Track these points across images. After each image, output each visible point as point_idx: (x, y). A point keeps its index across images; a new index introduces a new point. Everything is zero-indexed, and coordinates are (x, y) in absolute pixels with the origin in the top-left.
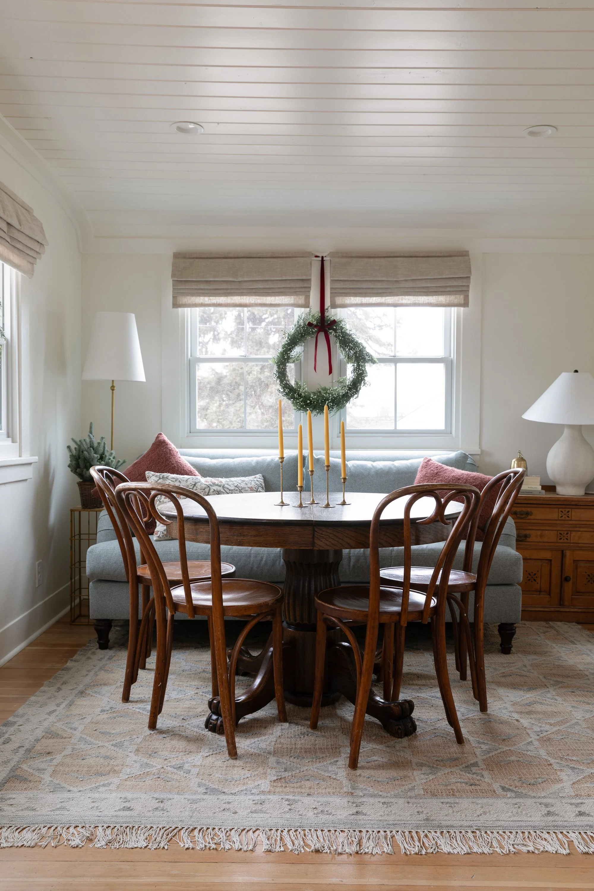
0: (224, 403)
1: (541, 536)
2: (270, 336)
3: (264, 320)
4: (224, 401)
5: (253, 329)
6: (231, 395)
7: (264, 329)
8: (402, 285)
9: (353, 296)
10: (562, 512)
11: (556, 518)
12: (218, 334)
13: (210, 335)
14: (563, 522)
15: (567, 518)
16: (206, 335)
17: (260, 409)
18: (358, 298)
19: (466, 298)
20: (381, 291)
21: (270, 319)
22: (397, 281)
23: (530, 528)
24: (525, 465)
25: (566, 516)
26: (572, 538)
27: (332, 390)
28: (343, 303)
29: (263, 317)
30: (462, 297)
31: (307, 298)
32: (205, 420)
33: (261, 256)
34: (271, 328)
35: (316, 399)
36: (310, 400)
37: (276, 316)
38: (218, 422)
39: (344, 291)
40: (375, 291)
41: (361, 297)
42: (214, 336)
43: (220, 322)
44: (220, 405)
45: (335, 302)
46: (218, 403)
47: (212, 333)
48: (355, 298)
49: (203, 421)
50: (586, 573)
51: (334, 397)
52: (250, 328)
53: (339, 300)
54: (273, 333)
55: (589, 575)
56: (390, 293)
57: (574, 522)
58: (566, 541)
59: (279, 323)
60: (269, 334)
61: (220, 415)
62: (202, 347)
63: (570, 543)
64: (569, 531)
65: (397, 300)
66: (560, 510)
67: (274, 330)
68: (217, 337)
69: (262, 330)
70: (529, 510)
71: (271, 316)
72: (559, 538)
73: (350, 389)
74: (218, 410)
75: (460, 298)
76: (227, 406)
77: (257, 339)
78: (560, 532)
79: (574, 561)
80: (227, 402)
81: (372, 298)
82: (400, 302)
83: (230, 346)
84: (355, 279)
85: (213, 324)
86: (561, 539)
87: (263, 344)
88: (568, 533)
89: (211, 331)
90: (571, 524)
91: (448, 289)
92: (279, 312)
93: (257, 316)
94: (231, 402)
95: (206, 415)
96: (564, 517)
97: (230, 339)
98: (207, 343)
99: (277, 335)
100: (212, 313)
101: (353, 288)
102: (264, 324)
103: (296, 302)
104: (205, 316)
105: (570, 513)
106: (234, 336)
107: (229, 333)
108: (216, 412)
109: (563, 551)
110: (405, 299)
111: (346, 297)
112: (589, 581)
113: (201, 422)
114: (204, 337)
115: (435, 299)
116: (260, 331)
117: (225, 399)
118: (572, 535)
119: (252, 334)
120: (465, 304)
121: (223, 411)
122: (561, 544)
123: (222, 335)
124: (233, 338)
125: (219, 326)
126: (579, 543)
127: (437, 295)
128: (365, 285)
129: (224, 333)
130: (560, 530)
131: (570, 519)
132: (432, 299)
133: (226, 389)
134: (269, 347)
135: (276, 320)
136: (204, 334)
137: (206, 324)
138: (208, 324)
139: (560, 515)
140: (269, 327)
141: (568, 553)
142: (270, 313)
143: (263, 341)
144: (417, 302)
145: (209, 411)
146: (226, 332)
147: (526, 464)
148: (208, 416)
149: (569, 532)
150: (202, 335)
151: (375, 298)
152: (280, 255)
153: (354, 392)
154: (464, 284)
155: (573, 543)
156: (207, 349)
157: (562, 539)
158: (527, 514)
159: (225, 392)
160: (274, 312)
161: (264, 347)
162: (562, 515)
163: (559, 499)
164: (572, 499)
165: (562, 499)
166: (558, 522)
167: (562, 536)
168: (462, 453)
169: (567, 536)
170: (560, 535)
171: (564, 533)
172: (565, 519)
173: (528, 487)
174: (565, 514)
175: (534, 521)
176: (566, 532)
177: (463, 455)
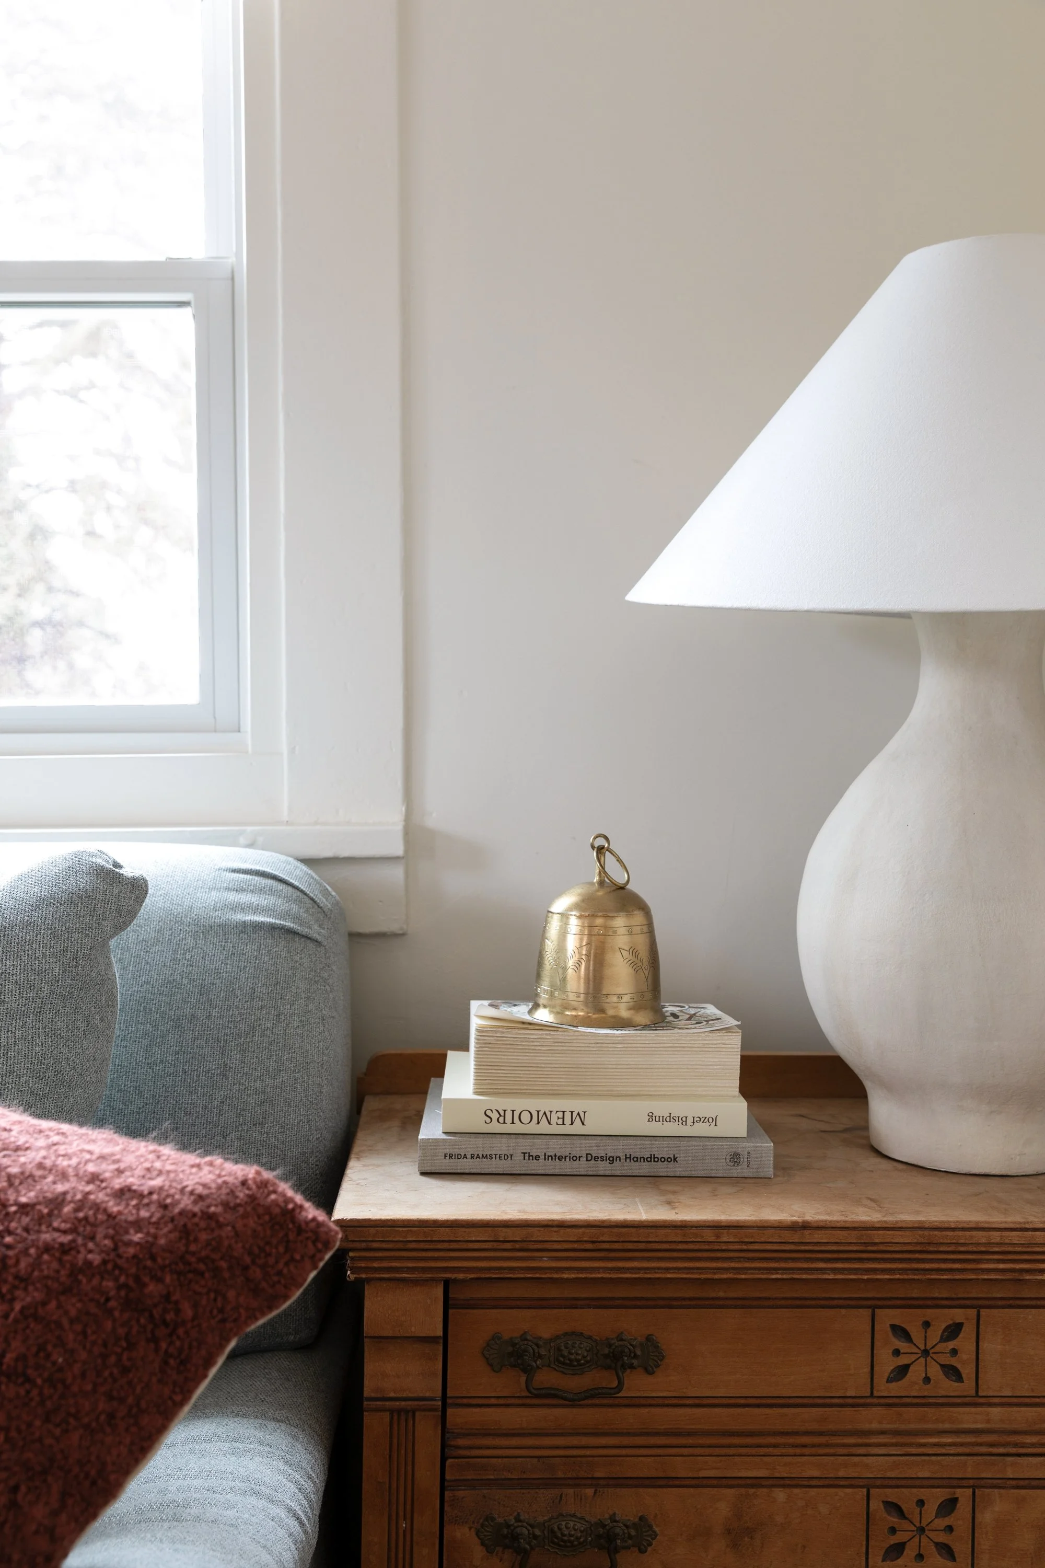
1: (741, 1534)
10: (901, 1332)
11: (856, 1387)
14: (907, 1417)
15: (948, 1387)
23: (646, 1466)
24: (641, 941)
25: (935, 1371)
26: (984, 1543)
57: (996, 1415)
58: (937, 1563)
64: (959, 1483)
66: (887, 1317)
70: (633, 1324)
72: (883, 1541)
78: (892, 1495)
86: (896, 1551)
88: (949, 1505)
96: (916, 1373)
105: (965, 1342)
118: (986, 1517)
130: (884, 1483)
131: (967, 1386)
139: (887, 1364)
147: (650, 924)
149: (964, 1495)
158: (620, 1357)
162: (903, 1360)
163: (878, 1237)
164: (980, 1237)
165: (898, 1237)
166: (871, 1418)
167: (905, 1525)
168: (75, 866)
169: (950, 1529)
170: (894, 1520)
171: (921, 1503)
172: (927, 1390)
173: (651, 1117)
174: (926, 1353)
175: (682, 1417)
176: (941, 1495)
177: (83, 882)
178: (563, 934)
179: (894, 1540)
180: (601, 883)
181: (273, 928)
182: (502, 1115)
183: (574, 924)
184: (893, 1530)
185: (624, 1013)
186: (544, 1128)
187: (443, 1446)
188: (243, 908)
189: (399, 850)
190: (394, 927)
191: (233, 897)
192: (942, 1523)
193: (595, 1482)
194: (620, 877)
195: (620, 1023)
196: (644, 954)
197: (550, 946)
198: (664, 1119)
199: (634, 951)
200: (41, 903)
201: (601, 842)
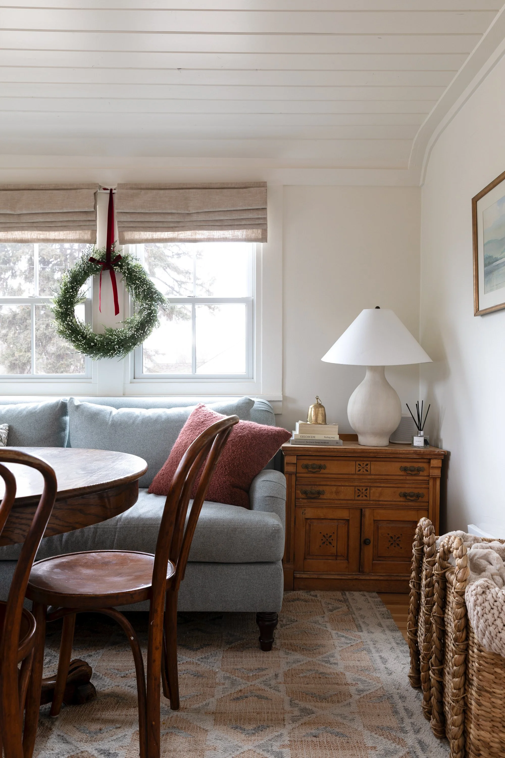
0: (17, 331)
1: (337, 493)
2: (55, 273)
3: (51, 263)
4: (17, 330)
5: (43, 269)
6: (22, 326)
7: (51, 269)
8: (195, 218)
9: (142, 231)
10: (360, 465)
11: (353, 472)
12: (15, 272)
13: (9, 273)
14: (361, 477)
15: (366, 473)
16: (6, 273)
17: (45, 355)
18: (148, 233)
19: (265, 232)
20: (172, 225)
21: (55, 262)
22: (188, 214)
23: (324, 483)
24: (323, 412)
25: (364, 470)
26: (371, 495)
27: (118, 332)
28: (132, 238)
29: (50, 261)
30: (260, 231)
31: (94, 232)
32: (6, 343)
33: (44, 188)
34: (55, 268)
35: (100, 341)
36: (93, 342)
37: (59, 260)
38: (14, 344)
39: (132, 225)
40: (165, 225)
41: (152, 232)
42: (13, 273)
43: (17, 263)
44: (15, 333)
45: (124, 237)
46: (14, 331)
47: (11, 271)
48: (146, 233)
49: (4, 343)
50: (388, 534)
51: (121, 339)
52: (41, 268)
53: (129, 235)
54: (57, 271)
55: (391, 537)
56: (183, 227)
57: (373, 477)
58: (365, 498)
59: (61, 265)
60: (55, 272)
61: (15, 340)
62: (4, 282)
63: (370, 500)
64: (368, 486)
65: (190, 234)
66: (358, 463)
67: (58, 269)
68: (14, 274)
69: (50, 269)
70: (322, 463)
71: (56, 260)
72: (357, 494)
73: (137, 330)
74: (14, 336)
75: (257, 232)
76: (19, 333)
77: (46, 275)
78: (358, 488)
79: (374, 520)
80: (19, 331)
81: (163, 233)
82: (194, 237)
83: (24, 281)
84: (142, 212)
85: (12, 264)
86: (359, 496)
87: (50, 279)
88: (367, 490)
89: (10, 270)
90: (370, 479)
91: (243, 222)
92: (61, 257)
93: (46, 260)
94: (21, 331)
95: (6, 339)
96: (362, 470)
97: (24, 276)
98: (7, 279)
99: (60, 273)
100: (11, 257)
101: (141, 222)
102: (51, 265)
103: (81, 237)
104: (6, 259)
105: (368, 466)
106: (27, 273)
107: (23, 271)
108: (12, 338)
109: (361, 509)
110: (199, 234)
111: (135, 232)
112: (392, 544)
113: (3, 344)
114: (5, 274)
115: (231, 233)
116: (48, 270)
117: (18, 329)
118: (372, 491)
119: (43, 272)
120: (264, 239)
121: (17, 337)
122: (360, 502)
123: (18, 273)
124: (27, 275)
125: (16, 266)
126: (379, 501)
127: (232, 229)
128: (154, 219)
129: (20, 271)
130: (357, 486)
131: (369, 473)
132: (228, 233)
133: (19, 322)
134: (54, 281)
135: (59, 263)
136: (5, 272)
137: (6, 265)
138: (8, 265)
139: (358, 469)
140: (54, 267)
141: (367, 512)
142: (55, 257)
143: (50, 277)
144: (211, 237)
145: (8, 337)
146: (21, 271)
147: (325, 410)
148: (8, 340)
149: (368, 488)
150: (3, 273)
151: (166, 233)
152: (63, 187)
153: (141, 333)
154: (260, 216)
155: (373, 500)
156: (7, 283)
157: (361, 496)
158: (320, 467)
159: (18, 324)
160: (58, 257)
161: (51, 281)
162: (360, 469)
163: (356, 450)
164: (370, 450)
165: (359, 450)
166: (355, 477)
167: (360, 492)
168: (246, 399)
169: (366, 493)
170: (359, 491)
171: (362, 489)
172: (363, 473)
173: (325, 437)
174: (363, 468)
175: (329, 476)
176: (365, 488)
177: (247, 401)
178: (311, 411)
179: (359, 494)
180: (317, 403)
181: (265, 410)
182: (303, 436)
183: (313, 409)
184: (358, 493)
185: (321, 422)
186: (309, 438)
187: (296, 479)
188: (261, 407)
189: (282, 399)
190: (280, 413)
191: (259, 406)
192: (365, 492)
193: (317, 485)
194: (320, 403)
195: (320, 424)
196: (324, 414)
197: (309, 413)
198: (326, 437)
199: (322, 414)
200: (243, 403)
201: (317, 397)
